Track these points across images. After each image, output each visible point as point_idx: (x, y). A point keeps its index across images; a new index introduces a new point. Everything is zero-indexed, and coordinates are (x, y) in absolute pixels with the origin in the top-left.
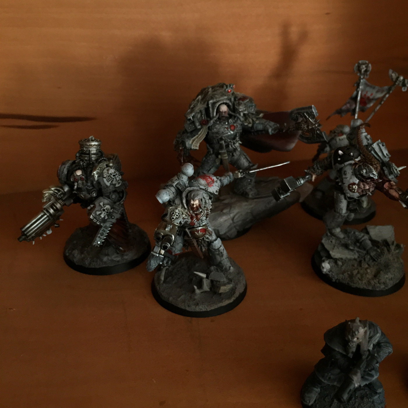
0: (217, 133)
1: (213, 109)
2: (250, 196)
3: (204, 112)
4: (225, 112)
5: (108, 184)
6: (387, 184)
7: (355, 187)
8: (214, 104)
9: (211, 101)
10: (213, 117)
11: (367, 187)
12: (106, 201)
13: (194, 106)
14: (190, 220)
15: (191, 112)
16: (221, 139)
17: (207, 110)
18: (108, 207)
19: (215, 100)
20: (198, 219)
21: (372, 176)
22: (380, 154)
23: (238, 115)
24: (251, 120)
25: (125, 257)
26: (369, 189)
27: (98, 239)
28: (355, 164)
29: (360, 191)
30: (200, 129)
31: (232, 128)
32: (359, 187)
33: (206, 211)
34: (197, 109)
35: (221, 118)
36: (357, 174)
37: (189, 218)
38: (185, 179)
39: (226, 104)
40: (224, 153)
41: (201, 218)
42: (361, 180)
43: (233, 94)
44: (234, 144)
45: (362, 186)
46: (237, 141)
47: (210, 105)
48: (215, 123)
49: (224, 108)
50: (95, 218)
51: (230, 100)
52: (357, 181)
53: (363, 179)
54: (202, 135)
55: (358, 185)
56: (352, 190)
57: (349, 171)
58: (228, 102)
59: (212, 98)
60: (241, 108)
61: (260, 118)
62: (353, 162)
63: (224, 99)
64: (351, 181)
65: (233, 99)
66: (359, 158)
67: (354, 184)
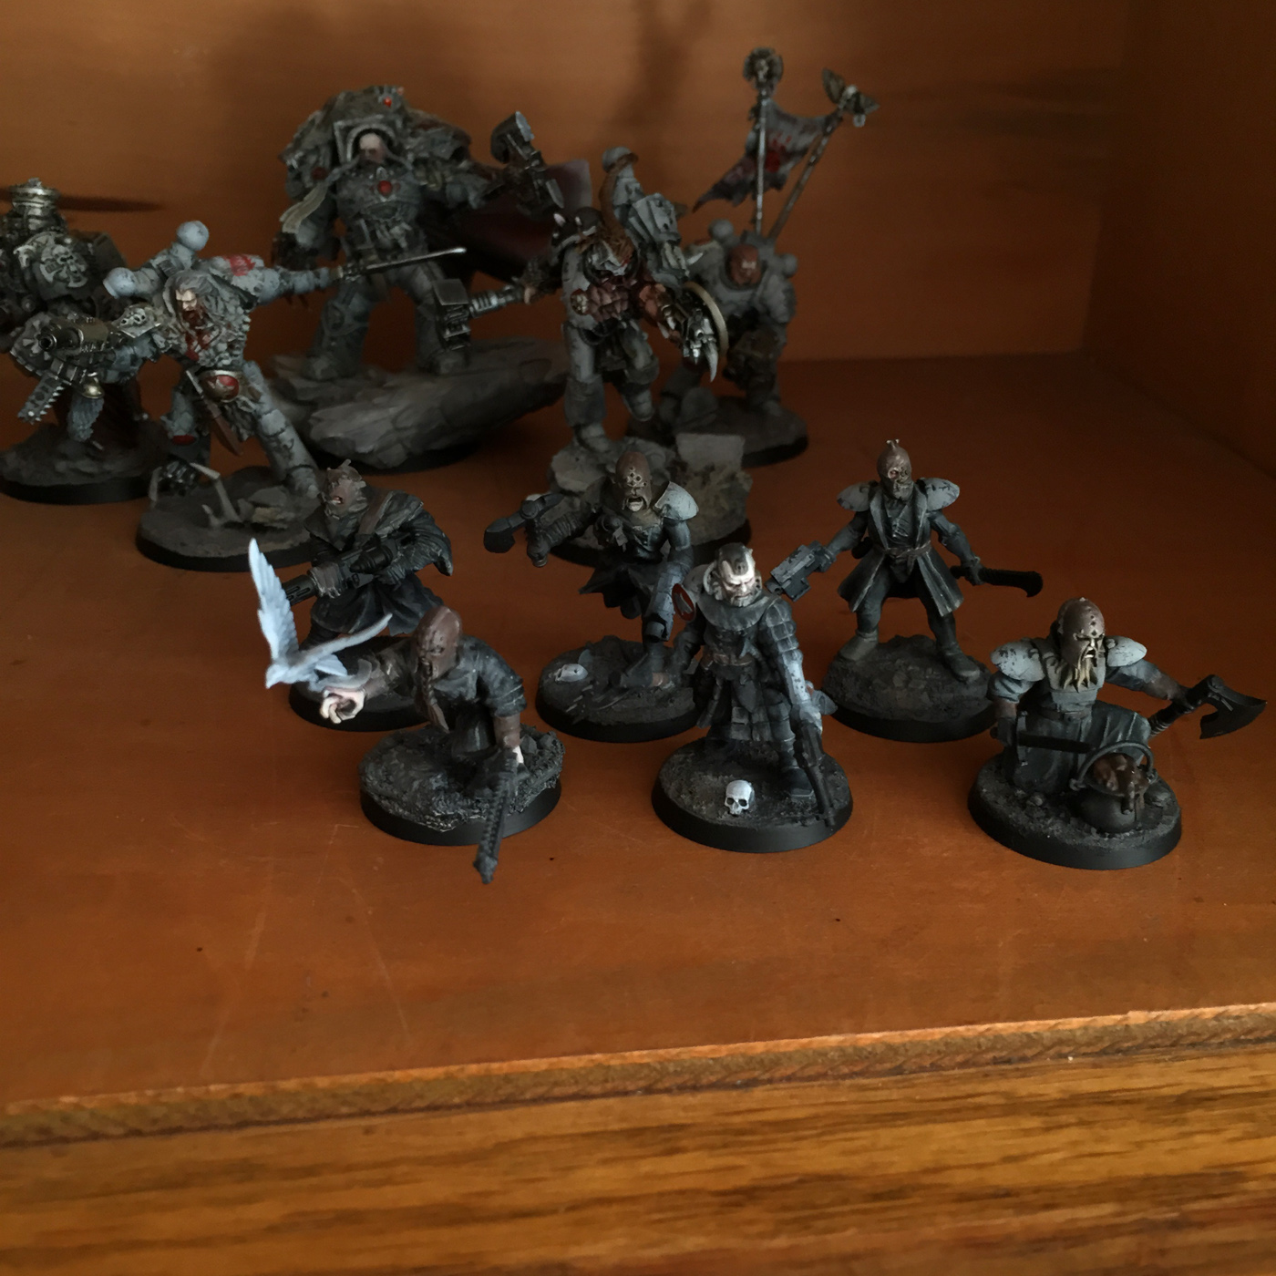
0: (351, 201)
1: (345, 143)
3: (324, 152)
4: (373, 151)
5: (49, 277)
6: (646, 289)
7: (583, 300)
8: (348, 130)
9: (340, 124)
10: (346, 162)
11: (608, 300)
13: (303, 135)
14: (184, 346)
15: (294, 150)
16: (359, 216)
17: (333, 145)
19: (350, 123)
20: (205, 346)
21: (608, 267)
22: (649, 225)
23: (402, 160)
24: (437, 175)
26: (612, 305)
28: (583, 243)
29: (595, 309)
30: (309, 189)
31: (384, 188)
32: (591, 301)
33: (224, 330)
34: (308, 143)
35: (364, 164)
37: (183, 339)
38: (184, 256)
39: (377, 132)
40: (369, 252)
41: (213, 344)
42: (594, 284)
43: (400, 111)
44: (388, 229)
45: (596, 297)
46: (396, 223)
47: (337, 133)
48: (344, 178)
49: (370, 142)
50: (20, 353)
51: (392, 124)
52: (585, 284)
53: (596, 279)
55: (588, 293)
56: (576, 306)
57: (573, 260)
58: (384, 128)
59: (343, 117)
60: (411, 143)
61: (461, 171)
62: (579, 238)
63: (375, 120)
64: (575, 287)
65: (399, 124)
66: (592, 230)
67: (579, 292)
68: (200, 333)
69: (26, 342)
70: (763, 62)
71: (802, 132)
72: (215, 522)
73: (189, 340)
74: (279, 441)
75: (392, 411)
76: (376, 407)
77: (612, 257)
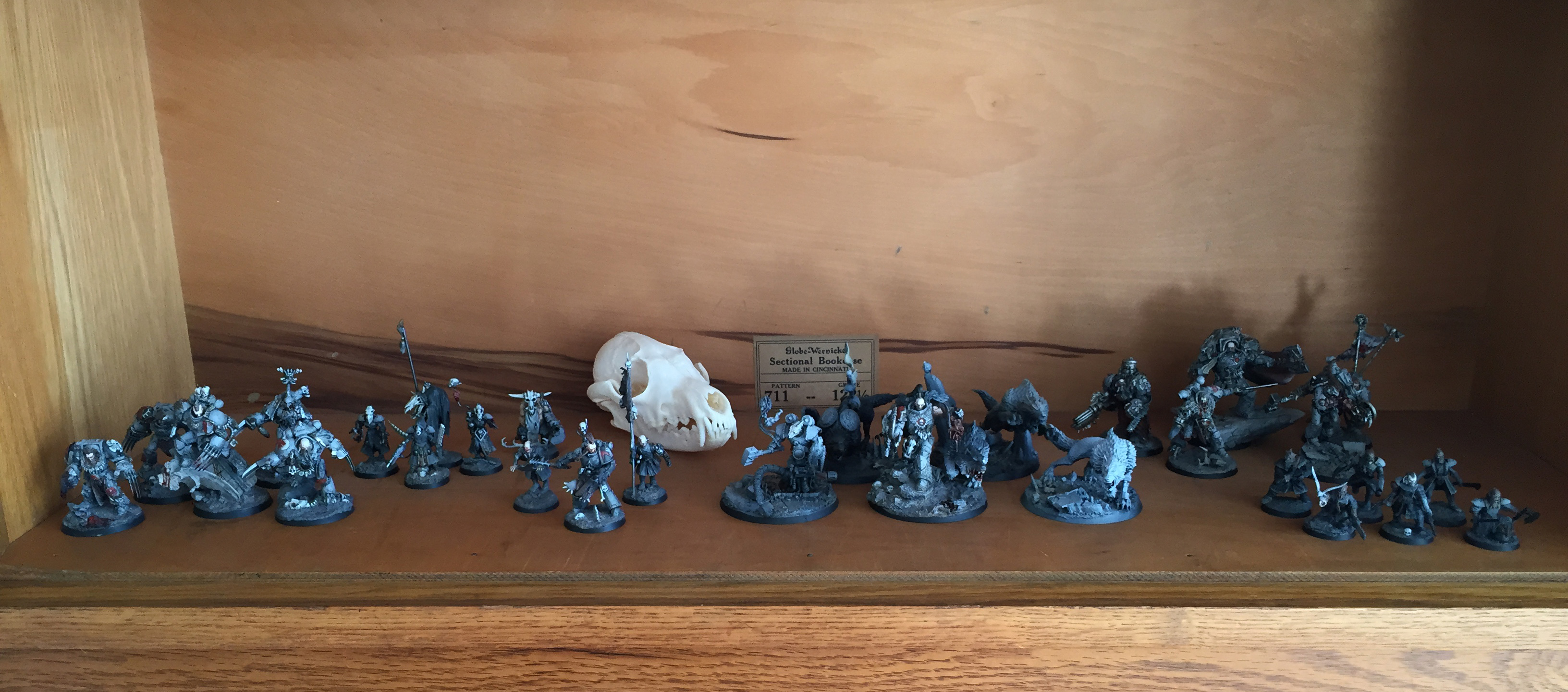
0: (1224, 363)
1: (1223, 345)
2: (1249, 417)
3: (1215, 348)
4: (1232, 348)
5: (1142, 389)
6: (1346, 400)
7: (1323, 402)
8: (1223, 341)
9: (1222, 339)
10: (1222, 351)
11: (1332, 402)
12: (1139, 401)
13: (1208, 343)
14: (1199, 412)
15: (1205, 347)
16: (1228, 368)
17: (1218, 345)
18: (1140, 405)
19: (1224, 339)
20: (1205, 412)
21: (1334, 393)
23: (1243, 351)
24: (1253, 356)
25: (1147, 446)
26: (1333, 404)
27: (1130, 426)
28: (1324, 385)
29: (1327, 405)
30: (1211, 360)
31: (1237, 360)
32: (1326, 402)
34: (1209, 345)
35: (1229, 352)
36: (1325, 393)
37: (1199, 410)
38: (1198, 386)
39: (1233, 342)
40: (1229, 379)
41: (1207, 412)
43: (1240, 335)
44: (1238, 372)
45: (1328, 401)
46: (1241, 371)
47: (1220, 342)
48: (1223, 356)
49: (1232, 345)
50: (1131, 411)
51: (1237, 340)
52: (1324, 398)
53: (1329, 396)
54: (1212, 363)
55: (1325, 400)
56: (1320, 404)
57: (1320, 390)
58: (1235, 340)
59: (1222, 337)
60: (1246, 346)
61: (1262, 354)
62: (1322, 384)
63: (1233, 338)
64: (1321, 398)
65: (1239, 339)
66: (1327, 382)
67: (1322, 399)
68: (1204, 409)
69: (1133, 408)
70: (1362, 319)
71: (1374, 341)
72: (1201, 464)
73: (1201, 411)
74: (1218, 440)
75: (1232, 430)
76: (1226, 428)
77: (1335, 391)
